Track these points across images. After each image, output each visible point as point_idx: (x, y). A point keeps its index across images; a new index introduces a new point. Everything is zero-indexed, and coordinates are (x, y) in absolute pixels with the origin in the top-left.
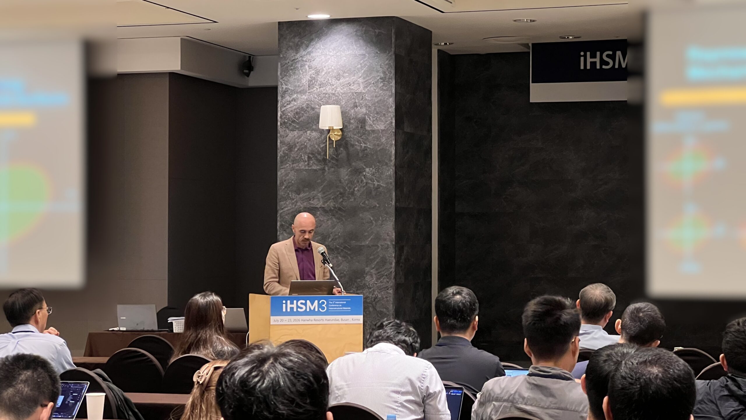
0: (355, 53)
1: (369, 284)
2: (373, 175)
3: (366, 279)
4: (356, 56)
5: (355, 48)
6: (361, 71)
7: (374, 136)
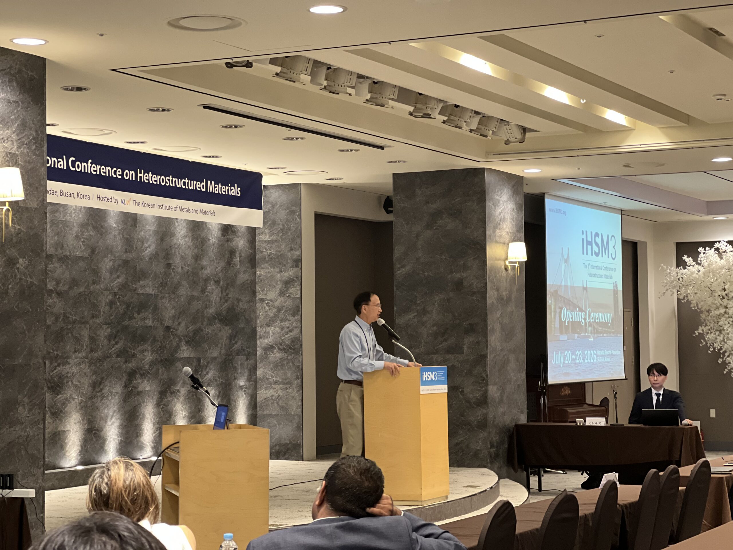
0: (9, 97)
1: (22, 417)
2: (26, 268)
3: (19, 412)
4: (10, 102)
5: (9, 90)
6: (15, 124)
7: (28, 215)
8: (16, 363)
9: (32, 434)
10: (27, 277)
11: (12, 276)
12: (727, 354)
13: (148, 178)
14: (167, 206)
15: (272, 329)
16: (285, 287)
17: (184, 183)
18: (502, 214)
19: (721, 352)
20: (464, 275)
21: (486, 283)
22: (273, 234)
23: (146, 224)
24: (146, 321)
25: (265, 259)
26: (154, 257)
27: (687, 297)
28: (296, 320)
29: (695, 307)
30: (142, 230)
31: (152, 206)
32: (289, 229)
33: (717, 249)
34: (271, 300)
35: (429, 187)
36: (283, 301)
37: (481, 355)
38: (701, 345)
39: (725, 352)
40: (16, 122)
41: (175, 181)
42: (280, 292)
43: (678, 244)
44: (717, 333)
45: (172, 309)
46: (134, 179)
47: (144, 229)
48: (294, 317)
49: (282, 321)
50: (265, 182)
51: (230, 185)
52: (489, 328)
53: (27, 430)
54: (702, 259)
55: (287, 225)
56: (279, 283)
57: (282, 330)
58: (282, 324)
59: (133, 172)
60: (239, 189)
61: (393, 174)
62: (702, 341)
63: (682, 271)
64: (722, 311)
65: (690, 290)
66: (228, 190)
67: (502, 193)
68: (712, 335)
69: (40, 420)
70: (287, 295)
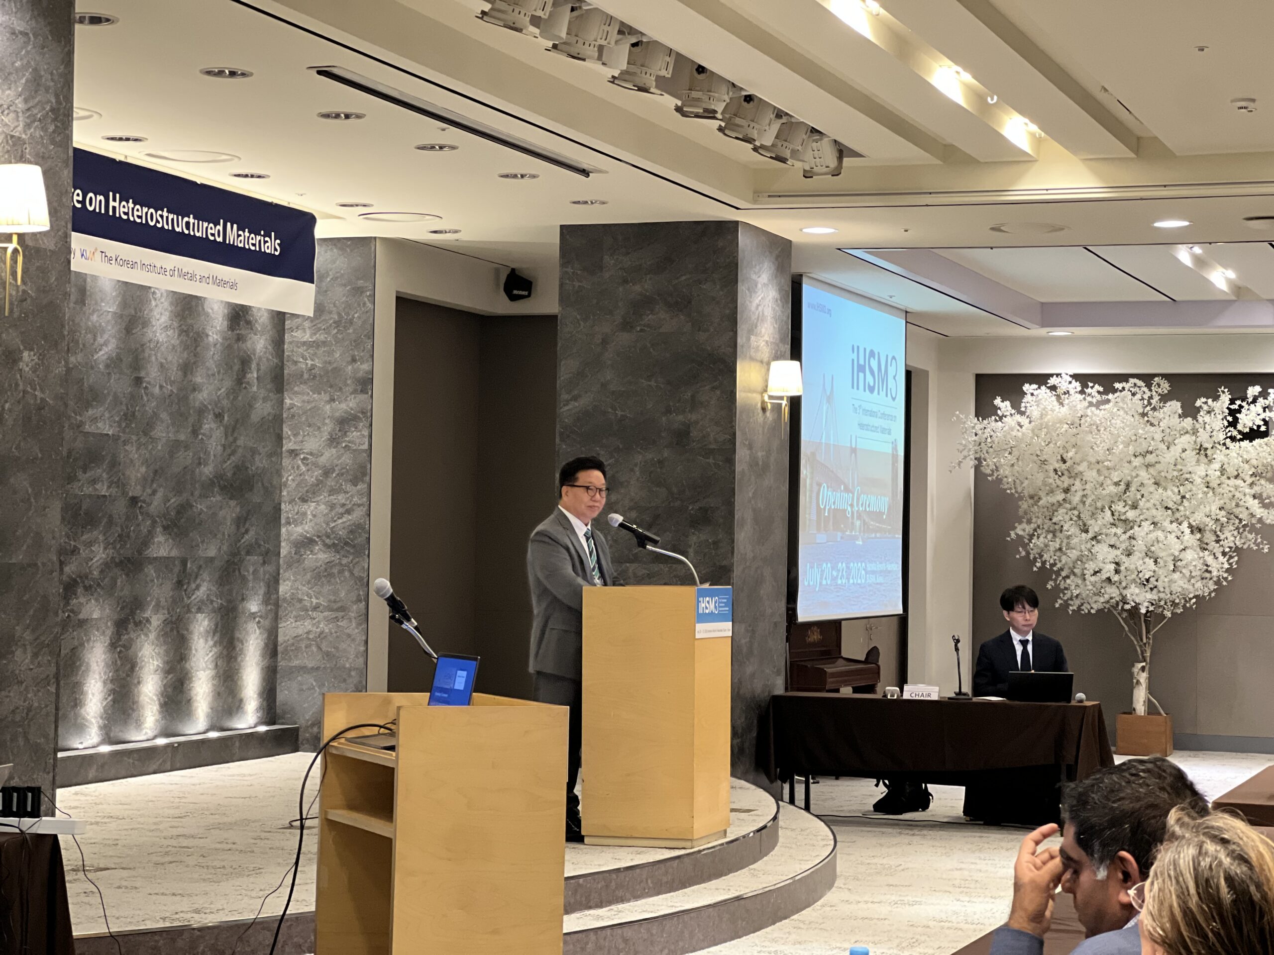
1: (21, 670)
2: (35, 371)
3: (16, 659)
6: (22, 78)
7: (39, 264)
8: (13, 561)
9: (36, 704)
10: (35, 390)
11: (10, 385)
12: (1064, 574)
13: (126, 210)
14: (159, 266)
15: (312, 508)
16: (340, 431)
17: (188, 224)
18: (760, 308)
19: (1055, 569)
20: (694, 417)
21: (735, 434)
22: (319, 329)
23: (102, 301)
24: (97, 487)
25: (302, 376)
26: (114, 363)
27: (997, 471)
28: (358, 491)
29: (1010, 489)
30: (94, 311)
31: (133, 265)
32: (351, 322)
33: (1053, 388)
34: (311, 454)
35: (629, 253)
36: (335, 456)
37: (721, 567)
38: (1018, 556)
39: (1062, 569)
40: (24, 75)
41: (173, 220)
42: (329, 439)
43: (979, 378)
44: (1050, 536)
45: (142, 464)
46: (103, 212)
47: (98, 310)
48: (356, 486)
49: (332, 492)
50: (321, 231)
51: (262, 233)
52: (736, 517)
53: (29, 696)
54: (1028, 405)
55: (348, 314)
56: (327, 421)
57: (331, 510)
58: (332, 497)
59: (102, 198)
60: (278, 241)
61: (561, 226)
62: (1021, 549)
63: (991, 424)
64: (1060, 497)
65: (1005, 460)
66: (260, 241)
67: (761, 269)
68: (1041, 539)
69: (51, 676)
70: (344, 445)
